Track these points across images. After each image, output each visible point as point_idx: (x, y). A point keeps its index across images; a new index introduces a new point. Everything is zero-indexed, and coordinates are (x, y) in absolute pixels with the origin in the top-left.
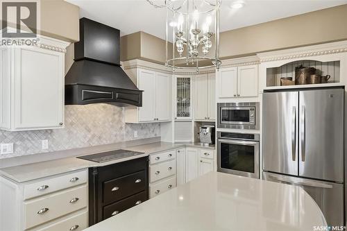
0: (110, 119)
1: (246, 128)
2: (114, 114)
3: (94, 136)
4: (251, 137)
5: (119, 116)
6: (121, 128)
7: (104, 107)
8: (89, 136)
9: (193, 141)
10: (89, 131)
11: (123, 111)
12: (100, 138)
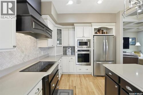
0: (33, 45)
1: (87, 48)
2: (34, 43)
3: (25, 55)
4: (88, 51)
5: (36, 44)
6: (37, 50)
7: (30, 38)
8: (23, 55)
9: (62, 54)
10: (23, 52)
11: (38, 41)
12: (29, 56)
